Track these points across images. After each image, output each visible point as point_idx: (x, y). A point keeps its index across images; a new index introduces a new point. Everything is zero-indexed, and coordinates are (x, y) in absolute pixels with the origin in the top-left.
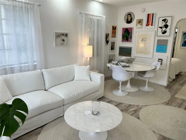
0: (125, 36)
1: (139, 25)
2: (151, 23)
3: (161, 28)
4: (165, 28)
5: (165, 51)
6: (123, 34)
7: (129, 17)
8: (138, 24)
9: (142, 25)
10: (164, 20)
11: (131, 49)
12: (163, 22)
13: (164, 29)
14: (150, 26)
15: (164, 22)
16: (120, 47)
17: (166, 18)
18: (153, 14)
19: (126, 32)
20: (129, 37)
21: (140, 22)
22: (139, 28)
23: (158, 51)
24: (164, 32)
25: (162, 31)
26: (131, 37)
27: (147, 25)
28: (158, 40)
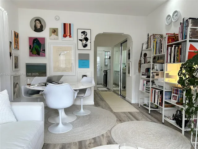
0: (34, 49)
1: (53, 36)
2: (69, 34)
3: (81, 40)
4: (86, 41)
5: (87, 66)
6: (30, 46)
7: (38, 23)
8: (53, 34)
9: (57, 35)
10: (84, 33)
11: (46, 66)
12: (82, 34)
13: (84, 42)
14: (68, 37)
15: (84, 34)
16: (26, 63)
17: (86, 31)
18: (70, 24)
19: (35, 44)
20: (41, 50)
21: (55, 31)
22: (54, 39)
23: (80, 66)
24: (85, 46)
25: (82, 44)
26: (44, 50)
27: (65, 36)
28: (79, 54)
